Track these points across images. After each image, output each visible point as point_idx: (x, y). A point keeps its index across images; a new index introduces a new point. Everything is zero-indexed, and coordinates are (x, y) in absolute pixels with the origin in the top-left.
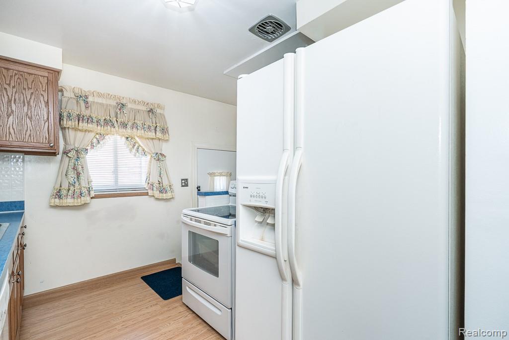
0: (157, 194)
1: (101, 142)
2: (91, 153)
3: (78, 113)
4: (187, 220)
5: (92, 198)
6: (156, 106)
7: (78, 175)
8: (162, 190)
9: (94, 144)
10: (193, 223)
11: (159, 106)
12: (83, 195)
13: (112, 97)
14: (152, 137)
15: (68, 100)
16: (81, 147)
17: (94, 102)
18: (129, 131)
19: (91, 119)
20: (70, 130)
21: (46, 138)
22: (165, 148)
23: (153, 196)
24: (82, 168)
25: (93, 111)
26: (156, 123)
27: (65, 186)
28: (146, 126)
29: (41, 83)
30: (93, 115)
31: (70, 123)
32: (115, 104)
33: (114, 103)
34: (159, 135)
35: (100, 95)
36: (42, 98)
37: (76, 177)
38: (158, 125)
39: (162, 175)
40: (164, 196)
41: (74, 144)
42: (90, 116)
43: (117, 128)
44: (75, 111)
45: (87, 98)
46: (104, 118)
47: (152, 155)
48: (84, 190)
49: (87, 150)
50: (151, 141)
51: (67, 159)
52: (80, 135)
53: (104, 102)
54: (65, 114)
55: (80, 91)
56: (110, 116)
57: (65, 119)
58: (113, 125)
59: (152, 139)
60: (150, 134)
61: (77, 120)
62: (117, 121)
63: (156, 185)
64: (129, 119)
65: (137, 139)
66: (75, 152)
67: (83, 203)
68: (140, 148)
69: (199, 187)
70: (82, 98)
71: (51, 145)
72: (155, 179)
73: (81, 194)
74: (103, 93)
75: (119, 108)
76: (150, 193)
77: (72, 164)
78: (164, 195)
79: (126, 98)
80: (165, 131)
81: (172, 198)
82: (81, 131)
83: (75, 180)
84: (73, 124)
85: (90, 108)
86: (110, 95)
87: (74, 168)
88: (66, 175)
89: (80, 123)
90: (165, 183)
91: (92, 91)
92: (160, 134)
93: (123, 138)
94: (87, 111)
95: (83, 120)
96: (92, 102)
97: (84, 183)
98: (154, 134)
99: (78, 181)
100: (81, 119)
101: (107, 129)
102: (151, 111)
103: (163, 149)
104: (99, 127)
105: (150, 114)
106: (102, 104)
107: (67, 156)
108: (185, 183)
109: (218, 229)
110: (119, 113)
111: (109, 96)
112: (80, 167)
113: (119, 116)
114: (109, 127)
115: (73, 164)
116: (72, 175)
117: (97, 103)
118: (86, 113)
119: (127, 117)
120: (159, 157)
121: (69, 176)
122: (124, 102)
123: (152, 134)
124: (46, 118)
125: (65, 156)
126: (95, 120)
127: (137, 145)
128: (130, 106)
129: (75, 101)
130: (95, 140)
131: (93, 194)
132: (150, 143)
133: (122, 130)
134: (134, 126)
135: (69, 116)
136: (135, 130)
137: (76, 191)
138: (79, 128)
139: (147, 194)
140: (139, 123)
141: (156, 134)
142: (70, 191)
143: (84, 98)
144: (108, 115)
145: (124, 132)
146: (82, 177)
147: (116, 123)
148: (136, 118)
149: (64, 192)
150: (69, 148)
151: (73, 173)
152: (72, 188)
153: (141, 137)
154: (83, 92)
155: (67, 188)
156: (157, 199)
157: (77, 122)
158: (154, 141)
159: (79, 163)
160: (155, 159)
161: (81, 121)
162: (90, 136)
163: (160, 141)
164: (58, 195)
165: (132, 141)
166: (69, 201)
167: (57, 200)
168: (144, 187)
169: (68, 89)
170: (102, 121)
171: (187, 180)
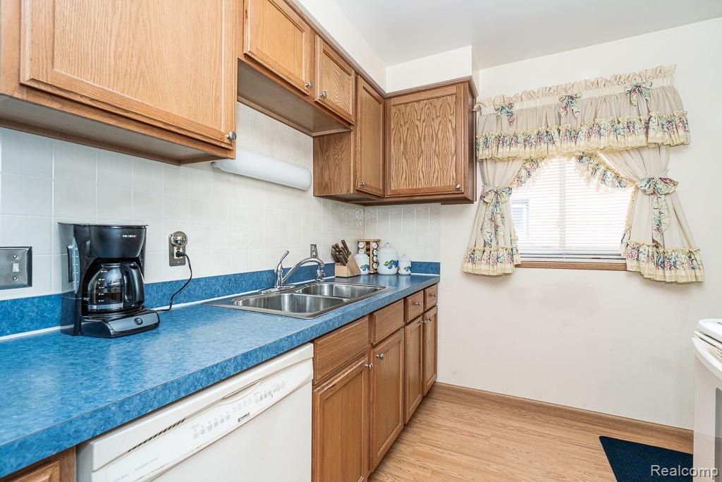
0: (649, 269)
1: (533, 174)
2: (517, 194)
3: (497, 134)
5: (517, 266)
6: (650, 74)
7: (496, 228)
8: (662, 262)
9: (523, 179)
11: (658, 73)
12: (499, 260)
13: (552, 91)
14: (636, 145)
15: (486, 119)
16: (501, 185)
17: (522, 110)
18: (582, 144)
19: (515, 138)
20: (488, 162)
21: (453, 179)
22: (676, 166)
23: (639, 273)
24: (503, 218)
25: (519, 125)
26: (649, 113)
27: (480, 246)
28: (620, 125)
29: (449, 106)
30: (520, 132)
31: (487, 151)
32: (557, 101)
33: (554, 100)
34: (656, 135)
35: (531, 95)
36: (449, 125)
37: (493, 232)
38: (653, 114)
39: (663, 227)
40: (669, 275)
41: (493, 183)
42: (514, 135)
43: (559, 143)
44: (493, 134)
45: (512, 107)
46: (535, 132)
47: (638, 183)
48: (502, 253)
49: (510, 189)
50: (635, 155)
51: (484, 206)
52: (501, 167)
53: (538, 105)
54: (481, 141)
55: (502, 100)
56: (547, 125)
58: (551, 139)
59: (639, 149)
61: (496, 145)
62: (559, 131)
63: (647, 249)
64: (583, 120)
65: (602, 156)
66: (494, 193)
67: (500, 272)
68: (609, 173)
70: (505, 109)
71: (458, 186)
72: (644, 236)
73: (497, 259)
74: (536, 91)
75: (564, 105)
76: (631, 265)
78: (668, 273)
79: (580, 83)
82: (502, 160)
83: (492, 236)
84: (491, 152)
85: (515, 121)
86: (548, 90)
87: (491, 219)
88: (481, 229)
89: (500, 149)
90: (673, 242)
91: (520, 94)
92: (660, 135)
93: (573, 158)
94: (510, 128)
95: (503, 143)
96: (518, 111)
98: (643, 137)
99: (496, 238)
100: (501, 142)
101: (541, 149)
102: (636, 89)
103: (669, 167)
104: (528, 149)
105: (634, 97)
106: (534, 110)
107: (484, 201)
110: (563, 114)
112: (499, 216)
113: (563, 120)
114: (542, 144)
115: (490, 213)
116: (489, 228)
117: (526, 110)
118: (509, 131)
119: (579, 118)
120: (657, 187)
121: (485, 231)
122: (575, 91)
123: (638, 139)
124: (453, 152)
126: (521, 139)
127: (602, 168)
128: (586, 95)
129: (494, 118)
130: (524, 173)
132: (634, 160)
133: (569, 146)
134: (595, 130)
135: (485, 142)
136: (594, 138)
137: (492, 253)
138: (499, 156)
139: (624, 267)
140: (604, 122)
141: (647, 137)
142: (486, 254)
143: (507, 109)
144: (544, 122)
145: (571, 148)
146: (500, 233)
147: (556, 135)
148: (599, 115)
149: (478, 254)
150: (487, 189)
151: (489, 225)
152: (488, 249)
153: (610, 151)
154: (506, 99)
156: (651, 281)
158: (645, 153)
159: (499, 211)
160: (644, 191)
161: (500, 145)
162: (516, 166)
163: (663, 151)
164: (472, 258)
165: (591, 161)
166: (483, 268)
167: (470, 265)
168: (620, 253)
169: (487, 103)
170: (533, 137)
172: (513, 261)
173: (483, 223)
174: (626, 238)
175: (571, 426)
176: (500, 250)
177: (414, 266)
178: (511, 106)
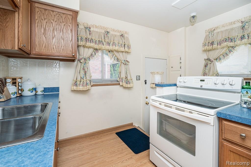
0: (124, 84)
1: (97, 54)
2: (91, 60)
3: (86, 37)
4: (157, 104)
5: (91, 86)
6: (125, 32)
7: (85, 73)
8: (128, 82)
9: (93, 55)
11: (126, 33)
12: (88, 84)
13: (102, 28)
14: (122, 50)
15: (81, 30)
16: (86, 57)
17: (93, 31)
18: (111, 47)
19: (92, 40)
20: (82, 47)
21: (71, 51)
23: (122, 86)
24: (87, 69)
25: (93, 36)
26: (125, 43)
27: (79, 79)
28: (119, 44)
29: (69, 19)
30: (93, 38)
31: (82, 43)
32: (104, 32)
35: (96, 27)
36: (69, 27)
37: (84, 74)
39: (127, 73)
41: (83, 55)
42: (92, 39)
43: (105, 45)
44: (84, 36)
46: (98, 40)
47: (122, 61)
49: (89, 58)
51: (79, 64)
52: (86, 50)
53: (99, 31)
54: (80, 38)
55: (87, 25)
56: (101, 38)
57: (79, 41)
58: (103, 44)
59: (122, 52)
60: (122, 49)
61: (85, 41)
62: (105, 42)
63: (124, 79)
65: (115, 52)
66: (84, 59)
67: (88, 89)
68: (116, 57)
69: (146, 81)
70: (88, 28)
71: (74, 54)
73: (87, 84)
74: (98, 26)
75: (106, 34)
76: (121, 83)
77: (82, 66)
78: (129, 85)
79: (109, 28)
80: (129, 47)
81: (132, 87)
82: (87, 47)
83: (84, 75)
84: (84, 43)
85: (91, 34)
87: (83, 69)
88: (79, 73)
89: (87, 43)
90: (129, 78)
91: (93, 25)
92: (127, 49)
94: (90, 36)
95: (88, 41)
96: (92, 31)
97: (88, 78)
98: (124, 49)
99: (85, 76)
100: (87, 40)
101: (100, 46)
102: (122, 35)
103: (127, 58)
104: (96, 45)
105: (122, 37)
106: (97, 32)
107: (80, 62)
108: (138, 78)
110: (106, 36)
113: (106, 38)
114: (101, 44)
116: (82, 72)
117: (95, 31)
118: (90, 37)
119: (110, 39)
120: (126, 62)
121: (81, 73)
122: (108, 31)
124: (71, 39)
125: (79, 62)
126: (94, 41)
127: (114, 56)
128: (111, 33)
129: (84, 30)
130: (93, 53)
131: (92, 84)
132: (121, 54)
133: (107, 47)
134: (114, 44)
135: (81, 39)
136: (114, 46)
137: (84, 82)
138: (87, 45)
139: (119, 84)
140: (116, 42)
141: (125, 49)
142: (81, 82)
143: (89, 29)
145: (109, 48)
146: (87, 74)
147: (104, 43)
148: (114, 40)
149: (78, 83)
150: (81, 57)
151: (83, 71)
152: (82, 80)
153: (117, 51)
154: (88, 25)
155: (80, 80)
156: (125, 88)
157: (85, 42)
158: (123, 53)
159: (86, 66)
160: (123, 63)
161: (87, 42)
162: (91, 50)
163: (127, 54)
164: (75, 84)
165: (112, 53)
166: (81, 88)
167: (75, 87)
168: (118, 80)
169: (81, 24)
170: (97, 41)
171: (139, 76)
172: (91, 84)
173: (80, 70)
174: (119, 76)
175: (108, 135)
176: (88, 81)
177: (45, 90)
178: (90, 28)
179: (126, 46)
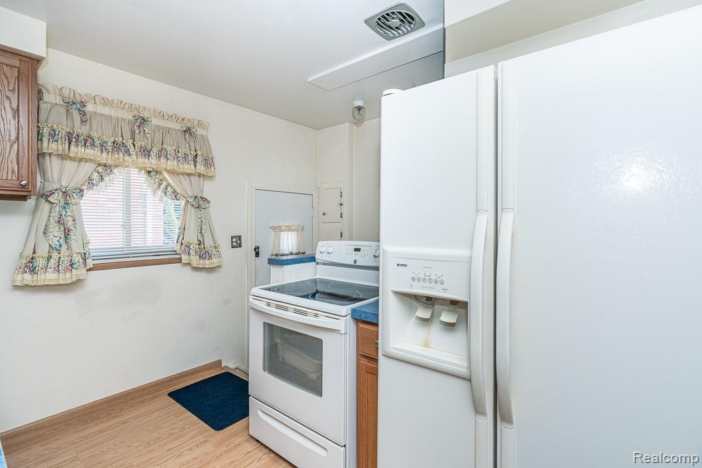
0: (195, 260)
1: (106, 179)
2: (88, 194)
3: (68, 130)
4: (262, 305)
5: (88, 270)
6: (196, 123)
7: (67, 233)
8: (204, 254)
9: (94, 182)
10: (273, 310)
11: (200, 124)
12: (75, 266)
13: (126, 106)
14: (189, 171)
15: (51, 108)
16: (71, 185)
17: (95, 113)
18: (153, 162)
19: (90, 140)
20: (53, 158)
21: (13, 172)
22: (209, 190)
23: (189, 264)
24: (74, 220)
25: (94, 127)
26: (196, 151)
27: (43, 250)
28: (179, 155)
29: (7, 78)
30: (94, 135)
31: (54, 146)
32: (130, 117)
33: (129, 116)
34: (201, 168)
35: (106, 102)
36: (7, 102)
37: (62, 236)
38: (199, 153)
39: (203, 231)
40: (207, 263)
41: (60, 180)
42: (89, 136)
43: (134, 157)
44: (63, 129)
45: (84, 106)
46: (112, 140)
47: (189, 199)
48: (77, 259)
49: (82, 191)
50: (186, 177)
51: (47, 207)
52: (70, 165)
53: (113, 114)
54: (46, 131)
55: (72, 94)
56: (122, 136)
57: (45, 140)
58: (128, 152)
59: (189, 175)
60: (186, 166)
61: (67, 141)
62: (134, 146)
63: (194, 247)
64: (152, 142)
65: (165, 174)
66: (61, 193)
67: (74, 279)
68: (169, 188)
69: (258, 248)
70: (76, 105)
71: (24, 182)
72: (192, 237)
73: (72, 265)
74: (110, 99)
75: (138, 124)
76: (185, 258)
77: (55, 215)
78: (207, 262)
79: (149, 109)
80: (208, 162)
81: (219, 267)
82: (71, 159)
83: (61, 241)
84: (60, 148)
85: (88, 122)
86: (123, 104)
87: (59, 222)
88: (44, 233)
89: (72, 148)
90: (208, 243)
91: (93, 95)
92: (202, 168)
93: (143, 172)
94: (83, 128)
95: (77, 141)
96: (92, 112)
97: (76, 247)
98: (193, 167)
99: (66, 242)
100: (74, 140)
101: (119, 158)
102: (188, 131)
103: (204, 190)
104: (104, 155)
105: (187, 135)
106: (109, 117)
107: (47, 200)
108: (237, 242)
109: (322, 321)
110: (136, 131)
111: (121, 105)
112: (70, 218)
113: (137, 137)
114: (121, 154)
115: (57, 214)
116: (56, 233)
117: (101, 115)
118: (82, 130)
119: (150, 140)
120: (200, 203)
121: (51, 235)
122: (146, 115)
123: (189, 168)
124: (13, 137)
125: (44, 200)
126: (97, 143)
127: (164, 184)
128: (155, 121)
129: (63, 110)
130: (95, 175)
131: (90, 263)
132: (185, 181)
133: (142, 161)
134: (162, 154)
135: (53, 134)
136: (163, 160)
137: (63, 259)
138: (71, 155)
139: (179, 261)
140: (170, 149)
141: (195, 166)
142: (52, 261)
143: (79, 106)
144: (120, 135)
145: (145, 163)
146: (72, 236)
147: (132, 149)
148: (165, 142)
149: (40, 262)
150: (50, 187)
151: (57, 229)
152: (55, 255)
153: (172, 172)
154: (77, 95)
155: (46, 254)
156: (196, 269)
157: (67, 145)
158: (192, 178)
159: (69, 213)
160: (193, 205)
161: (73, 144)
162: (87, 168)
163: (202, 179)
164: (30, 267)
165: (158, 176)
166: (50, 277)
167: (27, 276)
168: (175, 249)
169: (50, 88)
170: (109, 144)
171: (240, 237)
172: (85, 265)
173: (46, 226)
174: (181, 238)
176: (75, 255)
178: (83, 104)
179: (199, 159)
